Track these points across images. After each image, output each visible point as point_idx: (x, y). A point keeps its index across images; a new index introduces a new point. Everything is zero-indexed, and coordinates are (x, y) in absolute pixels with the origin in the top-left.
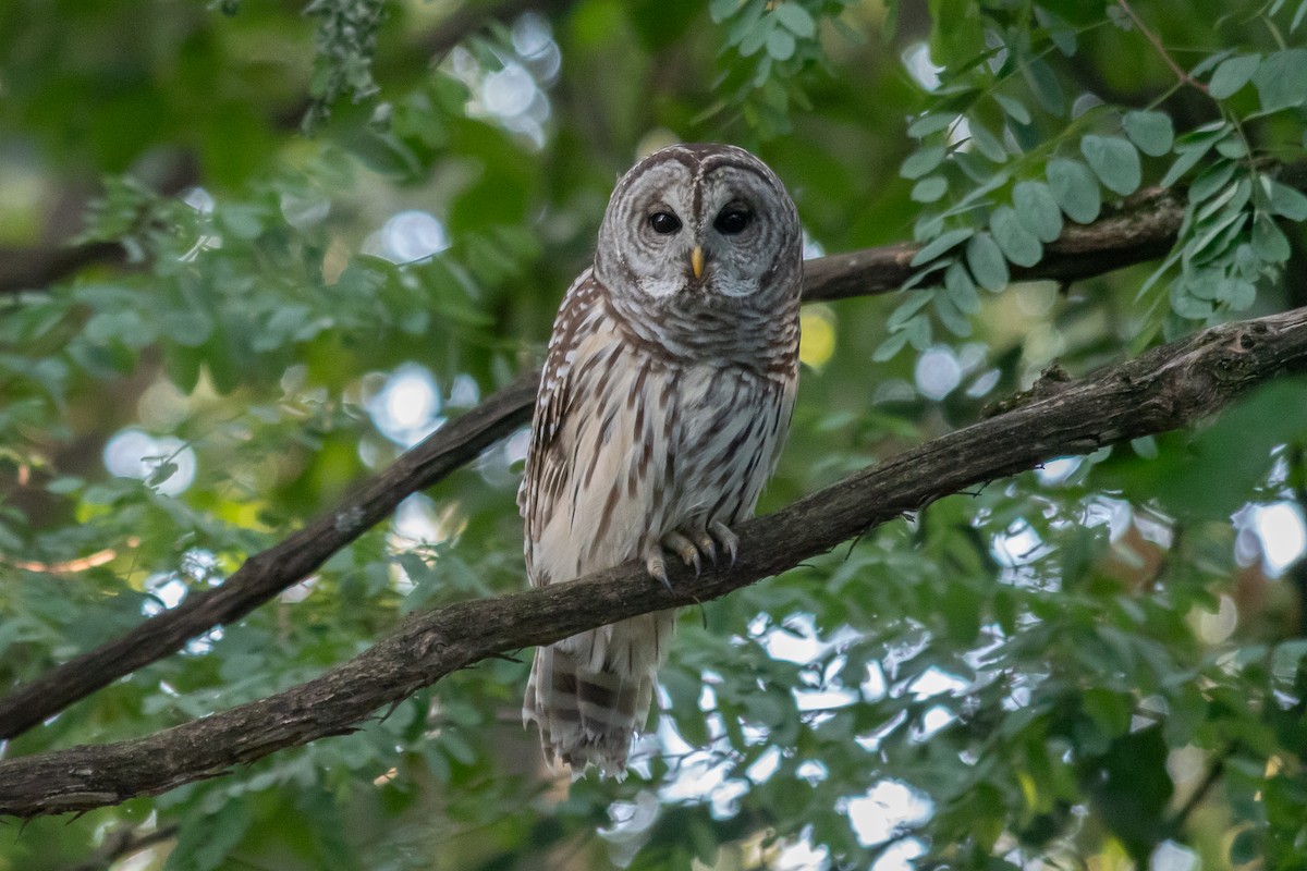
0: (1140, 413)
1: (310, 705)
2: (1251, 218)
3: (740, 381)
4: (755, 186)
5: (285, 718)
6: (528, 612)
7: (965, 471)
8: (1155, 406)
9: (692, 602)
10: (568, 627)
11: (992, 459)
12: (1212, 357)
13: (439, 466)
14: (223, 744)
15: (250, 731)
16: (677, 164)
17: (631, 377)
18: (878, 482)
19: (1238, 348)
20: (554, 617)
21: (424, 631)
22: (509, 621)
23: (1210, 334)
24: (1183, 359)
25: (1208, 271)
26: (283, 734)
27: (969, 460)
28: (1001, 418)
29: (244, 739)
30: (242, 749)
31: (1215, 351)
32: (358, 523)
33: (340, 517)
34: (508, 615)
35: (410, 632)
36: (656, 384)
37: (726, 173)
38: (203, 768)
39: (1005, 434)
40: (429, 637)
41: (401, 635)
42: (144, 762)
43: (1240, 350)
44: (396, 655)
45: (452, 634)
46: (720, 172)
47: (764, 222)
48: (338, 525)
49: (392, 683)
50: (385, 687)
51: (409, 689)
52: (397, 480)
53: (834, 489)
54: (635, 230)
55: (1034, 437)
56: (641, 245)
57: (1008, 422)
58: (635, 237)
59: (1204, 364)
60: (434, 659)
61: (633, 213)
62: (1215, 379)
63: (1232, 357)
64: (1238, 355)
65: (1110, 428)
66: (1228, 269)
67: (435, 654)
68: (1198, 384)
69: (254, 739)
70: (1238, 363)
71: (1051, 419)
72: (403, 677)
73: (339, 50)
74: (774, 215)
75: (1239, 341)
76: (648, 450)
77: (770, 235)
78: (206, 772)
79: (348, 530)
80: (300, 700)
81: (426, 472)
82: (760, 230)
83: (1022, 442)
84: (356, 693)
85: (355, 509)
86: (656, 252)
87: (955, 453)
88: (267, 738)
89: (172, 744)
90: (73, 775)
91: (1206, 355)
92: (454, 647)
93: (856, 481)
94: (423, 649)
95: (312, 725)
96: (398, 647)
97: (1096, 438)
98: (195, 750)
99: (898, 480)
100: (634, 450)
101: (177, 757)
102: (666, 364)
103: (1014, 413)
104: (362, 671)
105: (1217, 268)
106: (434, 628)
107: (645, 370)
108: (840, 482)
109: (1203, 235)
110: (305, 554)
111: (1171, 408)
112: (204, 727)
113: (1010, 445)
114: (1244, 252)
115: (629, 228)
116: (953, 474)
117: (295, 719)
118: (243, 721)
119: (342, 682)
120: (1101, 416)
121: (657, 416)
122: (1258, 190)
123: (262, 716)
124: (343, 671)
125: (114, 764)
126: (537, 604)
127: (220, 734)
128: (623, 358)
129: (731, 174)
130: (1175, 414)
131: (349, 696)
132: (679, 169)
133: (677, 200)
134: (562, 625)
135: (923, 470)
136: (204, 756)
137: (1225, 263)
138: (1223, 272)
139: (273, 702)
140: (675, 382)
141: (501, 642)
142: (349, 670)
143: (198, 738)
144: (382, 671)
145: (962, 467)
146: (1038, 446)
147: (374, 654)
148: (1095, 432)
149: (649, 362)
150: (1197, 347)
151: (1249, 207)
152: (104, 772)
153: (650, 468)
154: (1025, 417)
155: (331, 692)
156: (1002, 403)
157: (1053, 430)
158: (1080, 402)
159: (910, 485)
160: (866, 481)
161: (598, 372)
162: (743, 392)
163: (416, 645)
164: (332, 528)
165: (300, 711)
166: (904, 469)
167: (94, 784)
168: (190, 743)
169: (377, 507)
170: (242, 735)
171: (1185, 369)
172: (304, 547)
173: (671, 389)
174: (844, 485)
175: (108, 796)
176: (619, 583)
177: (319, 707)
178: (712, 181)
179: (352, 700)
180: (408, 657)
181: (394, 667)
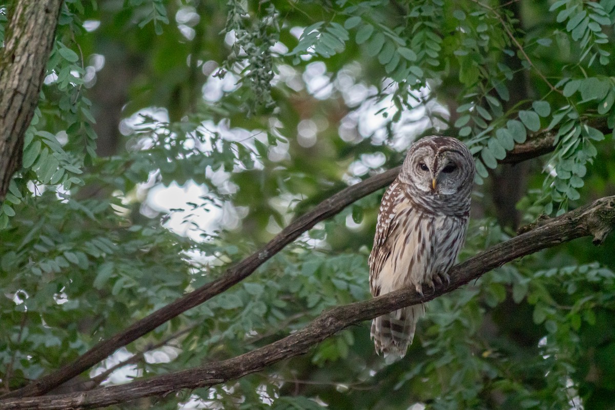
0: (574, 231)
1: (290, 345)
3: (454, 220)
4: (458, 158)
5: (282, 350)
6: (364, 309)
7: (514, 253)
8: (581, 228)
10: (378, 314)
11: (524, 249)
12: (600, 210)
14: (260, 361)
15: (269, 355)
16: (430, 148)
17: (416, 220)
18: (484, 258)
19: (609, 207)
20: (373, 310)
21: (328, 317)
22: (357, 312)
23: (599, 202)
24: (590, 211)
26: (281, 356)
27: (516, 249)
28: (526, 234)
29: (267, 358)
30: (267, 362)
31: (601, 208)
34: (357, 310)
35: (324, 318)
36: (425, 223)
37: (447, 153)
38: (253, 369)
39: (528, 240)
40: (330, 319)
41: (321, 319)
42: (233, 368)
43: (610, 207)
44: (320, 326)
45: (338, 318)
46: (445, 153)
47: (460, 169)
49: (318, 336)
50: (316, 338)
51: (324, 338)
53: (469, 261)
54: (415, 168)
55: (539, 240)
56: (416, 173)
57: (529, 235)
58: (415, 170)
59: (597, 213)
60: (333, 327)
61: (414, 162)
62: (601, 218)
63: (607, 210)
64: (609, 209)
65: (565, 236)
67: (333, 325)
68: (595, 220)
69: (271, 358)
70: (609, 212)
71: (543, 234)
72: (322, 334)
73: (260, 89)
74: (464, 167)
75: (609, 204)
76: (424, 245)
77: (462, 174)
78: (254, 370)
80: (286, 344)
82: (458, 172)
83: (534, 242)
84: (306, 340)
86: (421, 176)
87: (511, 247)
88: (275, 357)
89: (242, 361)
90: (208, 373)
91: (598, 210)
92: (339, 322)
93: (476, 258)
94: (329, 324)
95: (291, 352)
96: (319, 323)
97: (560, 240)
98: (250, 363)
99: (492, 257)
100: (418, 246)
101: (245, 365)
102: (428, 215)
103: (531, 232)
104: (308, 332)
106: (332, 316)
107: (421, 218)
108: (471, 259)
111: (586, 228)
112: (253, 354)
113: (530, 243)
115: (413, 167)
116: (510, 255)
117: (285, 351)
118: (267, 352)
119: (301, 337)
120: (561, 232)
121: (426, 234)
123: (274, 350)
124: (300, 333)
125: (222, 369)
126: (367, 306)
127: (259, 357)
128: (413, 213)
129: (449, 154)
130: (588, 230)
131: (303, 341)
132: (430, 150)
133: (428, 162)
134: (376, 313)
135: (500, 253)
136: (254, 365)
139: (277, 344)
140: (432, 222)
141: (355, 320)
142: (303, 332)
143: (251, 358)
144: (315, 332)
145: (514, 252)
146: (540, 243)
147: (312, 326)
148: (559, 238)
149: (422, 214)
150: (594, 207)
152: (219, 372)
153: (425, 252)
154: (535, 233)
155: (297, 340)
156: (525, 227)
157: (545, 237)
158: (554, 227)
159: (496, 259)
160: (480, 258)
161: (403, 217)
162: (455, 224)
163: (326, 322)
165: (286, 348)
166: (493, 254)
167: (216, 376)
168: (249, 361)
170: (266, 356)
171: (591, 215)
173: (430, 224)
174: (472, 259)
175: (221, 380)
176: (395, 297)
177: (293, 346)
178: (442, 156)
179: (305, 343)
180: (323, 327)
181: (319, 331)
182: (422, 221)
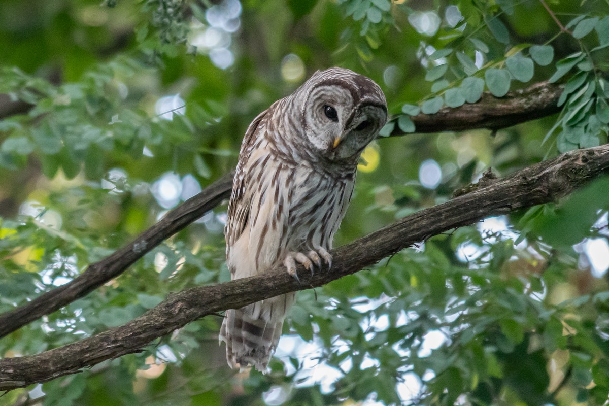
0: (531, 195)
1: (120, 338)
2: (595, 101)
3: (323, 178)
5: (108, 345)
6: (228, 293)
7: (444, 223)
8: (540, 191)
9: (310, 287)
10: (248, 300)
11: (458, 217)
12: (567, 167)
13: (184, 220)
14: (78, 358)
15: (91, 351)
17: (274, 171)
18: (402, 228)
19: (580, 163)
20: (242, 295)
21: (177, 302)
22: (219, 297)
23: (566, 155)
24: (553, 168)
25: (575, 129)
26: (107, 352)
27: (447, 217)
28: (463, 197)
29: (88, 355)
30: (87, 360)
31: (568, 164)
32: (144, 248)
33: (135, 245)
34: (219, 294)
35: (170, 302)
36: (284, 175)
38: (68, 369)
39: (464, 205)
40: (179, 305)
41: (166, 304)
42: (39, 366)
43: (581, 164)
44: (163, 314)
45: (191, 303)
48: (134, 249)
49: (161, 328)
50: (158, 329)
51: (170, 330)
52: (163, 227)
53: (380, 232)
55: (479, 207)
57: (467, 199)
59: (563, 171)
60: (182, 315)
62: (568, 178)
63: (577, 167)
64: (580, 166)
65: (517, 202)
66: (586, 127)
67: (183, 313)
68: (560, 180)
69: (93, 355)
70: (580, 170)
71: (488, 197)
72: (167, 324)
75: (580, 159)
76: (281, 207)
78: (69, 371)
79: (139, 251)
80: (116, 336)
81: (178, 223)
83: (473, 208)
84: (144, 332)
85: (143, 241)
87: (440, 214)
88: (100, 354)
89: (52, 357)
90: (3, 373)
91: (564, 166)
92: (192, 310)
93: (391, 228)
94: (177, 311)
95: (122, 348)
96: (164, 309)
97: (510, 207)
98: (64, 360)
99: (412, 228)
100: (275, 207)
101: (55, 364)
102: (289, 165)
103: (469, 195)
104: (147, 321)
105: (580, 127)
106: (182, 300)
107: (279, 168)
108: (383, 229)
109: (572, 110)
110: (118, 264)
111: (547, 192)
112: (68, 349)
113: (467, 210)
114: (592, 119)
116: (439, 224)
117: (113, 345)
118: (88, 346)
119: (136, 327)
120: (512, 196)
121: (284, 191)
122: (598, 87)
123: (97, 343)
124: (137, 322)
125: (24, 367)
126: (233, 288)
127: (76, 353)
128: (270, 162)
130: (549, 195)
131: (140, 334)
134: (245, 299)
135: (424, 222)
136: (68, 363)
137: (584, 125)
138: (582, 129)
139: (103, 336)
140: (292, 175)
141: (215, 307)
142: (140, 321)
143: (65, 354)
144: (156, 321)
145: (443, 221)
146: (481, 211)
147: (152, 313)
148: (509, 204)
149: (281, 165)
150: (560, 162)
151: (594, 95)
152: (18, 371)
153: (282, 216)
154: (475, 197)
155: (131, 332)
156: (463, 189)
157: (488, 203)
158: (502, 189)
159: (418, 230)
160: (396, 228)
161: (258, 169)
162: (324, 182)
163: (173, 309)
164: (131, 251)
165: (115, 341)
166: (415, 222)
167: (14, 377)
168: (61, 357)
169: (153, 240)
170: (87, 352)
171: (554, 173)
172: (118, 260)
173: (291, 178)
174: (385, 230)
175: (21, 383)
176: (274, 278)
177: (125, 339)
179: (142, 336)
180: (169, 315)
181: (162, 320)
182: (281, 173)
